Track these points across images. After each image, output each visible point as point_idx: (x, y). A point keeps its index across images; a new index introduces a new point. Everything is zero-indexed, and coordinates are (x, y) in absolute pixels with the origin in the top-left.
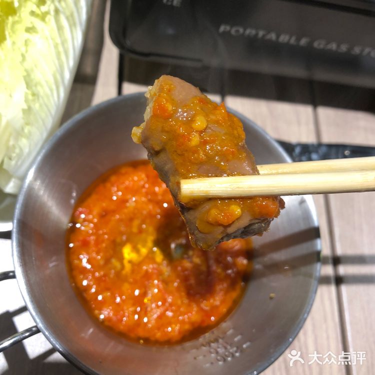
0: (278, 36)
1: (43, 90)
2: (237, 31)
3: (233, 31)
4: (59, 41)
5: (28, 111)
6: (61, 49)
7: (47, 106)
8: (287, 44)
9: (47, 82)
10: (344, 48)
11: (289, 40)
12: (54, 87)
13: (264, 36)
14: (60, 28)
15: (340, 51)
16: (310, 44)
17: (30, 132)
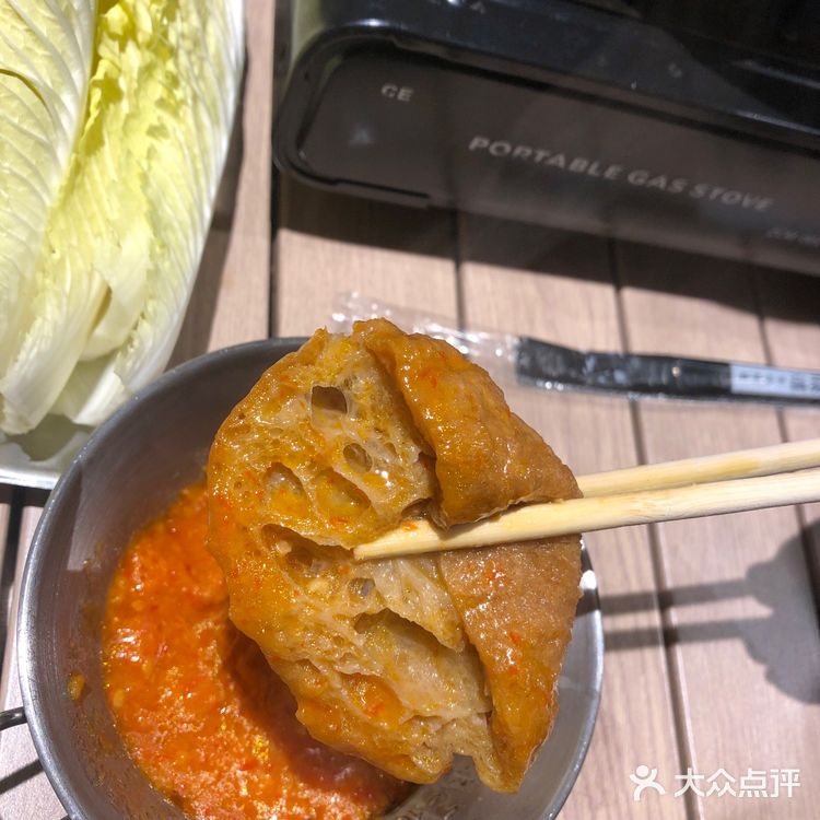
0: (569, 161)
1: (176, 237)
2: (500, 149)
3: (493, 150)
4: (196, 151)
5: (154, 274)
6: (199, 166)
7: (180, 267)
8: (583, 176)
9: (180, 223)
10: (678, 186)
11: (588, 168)
12: (190, 233)
13: (545, 159)
14: (199, 127)
15: (670, 189)
16: (623, 176)
17: (155, 312)
